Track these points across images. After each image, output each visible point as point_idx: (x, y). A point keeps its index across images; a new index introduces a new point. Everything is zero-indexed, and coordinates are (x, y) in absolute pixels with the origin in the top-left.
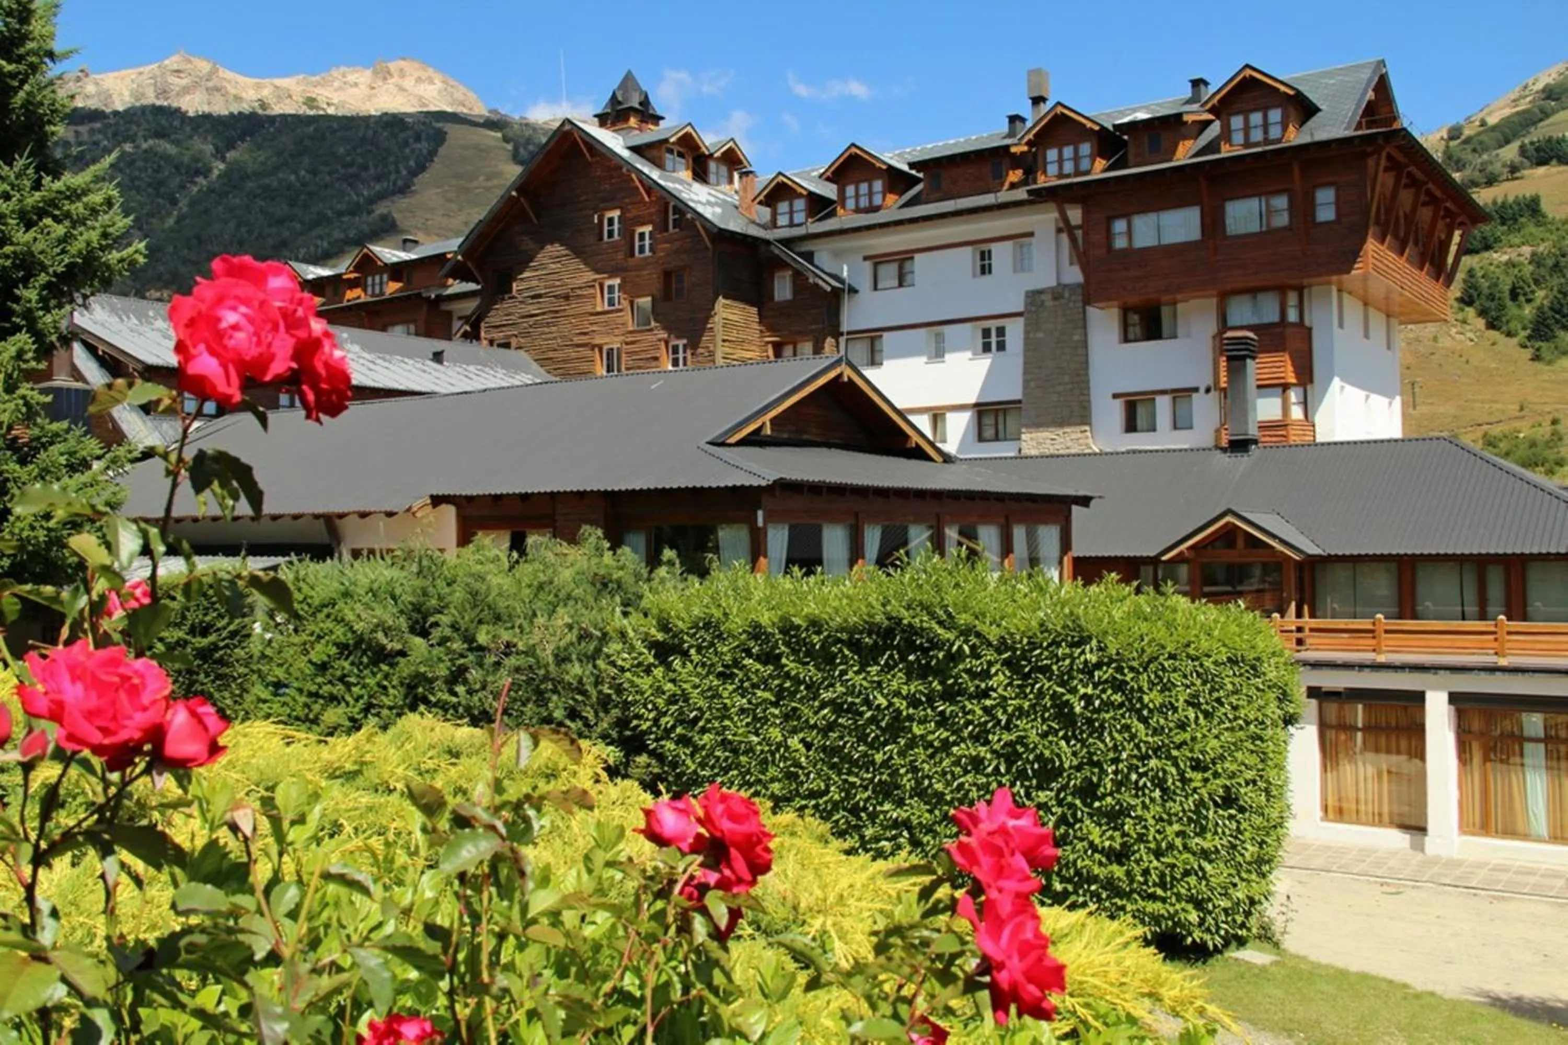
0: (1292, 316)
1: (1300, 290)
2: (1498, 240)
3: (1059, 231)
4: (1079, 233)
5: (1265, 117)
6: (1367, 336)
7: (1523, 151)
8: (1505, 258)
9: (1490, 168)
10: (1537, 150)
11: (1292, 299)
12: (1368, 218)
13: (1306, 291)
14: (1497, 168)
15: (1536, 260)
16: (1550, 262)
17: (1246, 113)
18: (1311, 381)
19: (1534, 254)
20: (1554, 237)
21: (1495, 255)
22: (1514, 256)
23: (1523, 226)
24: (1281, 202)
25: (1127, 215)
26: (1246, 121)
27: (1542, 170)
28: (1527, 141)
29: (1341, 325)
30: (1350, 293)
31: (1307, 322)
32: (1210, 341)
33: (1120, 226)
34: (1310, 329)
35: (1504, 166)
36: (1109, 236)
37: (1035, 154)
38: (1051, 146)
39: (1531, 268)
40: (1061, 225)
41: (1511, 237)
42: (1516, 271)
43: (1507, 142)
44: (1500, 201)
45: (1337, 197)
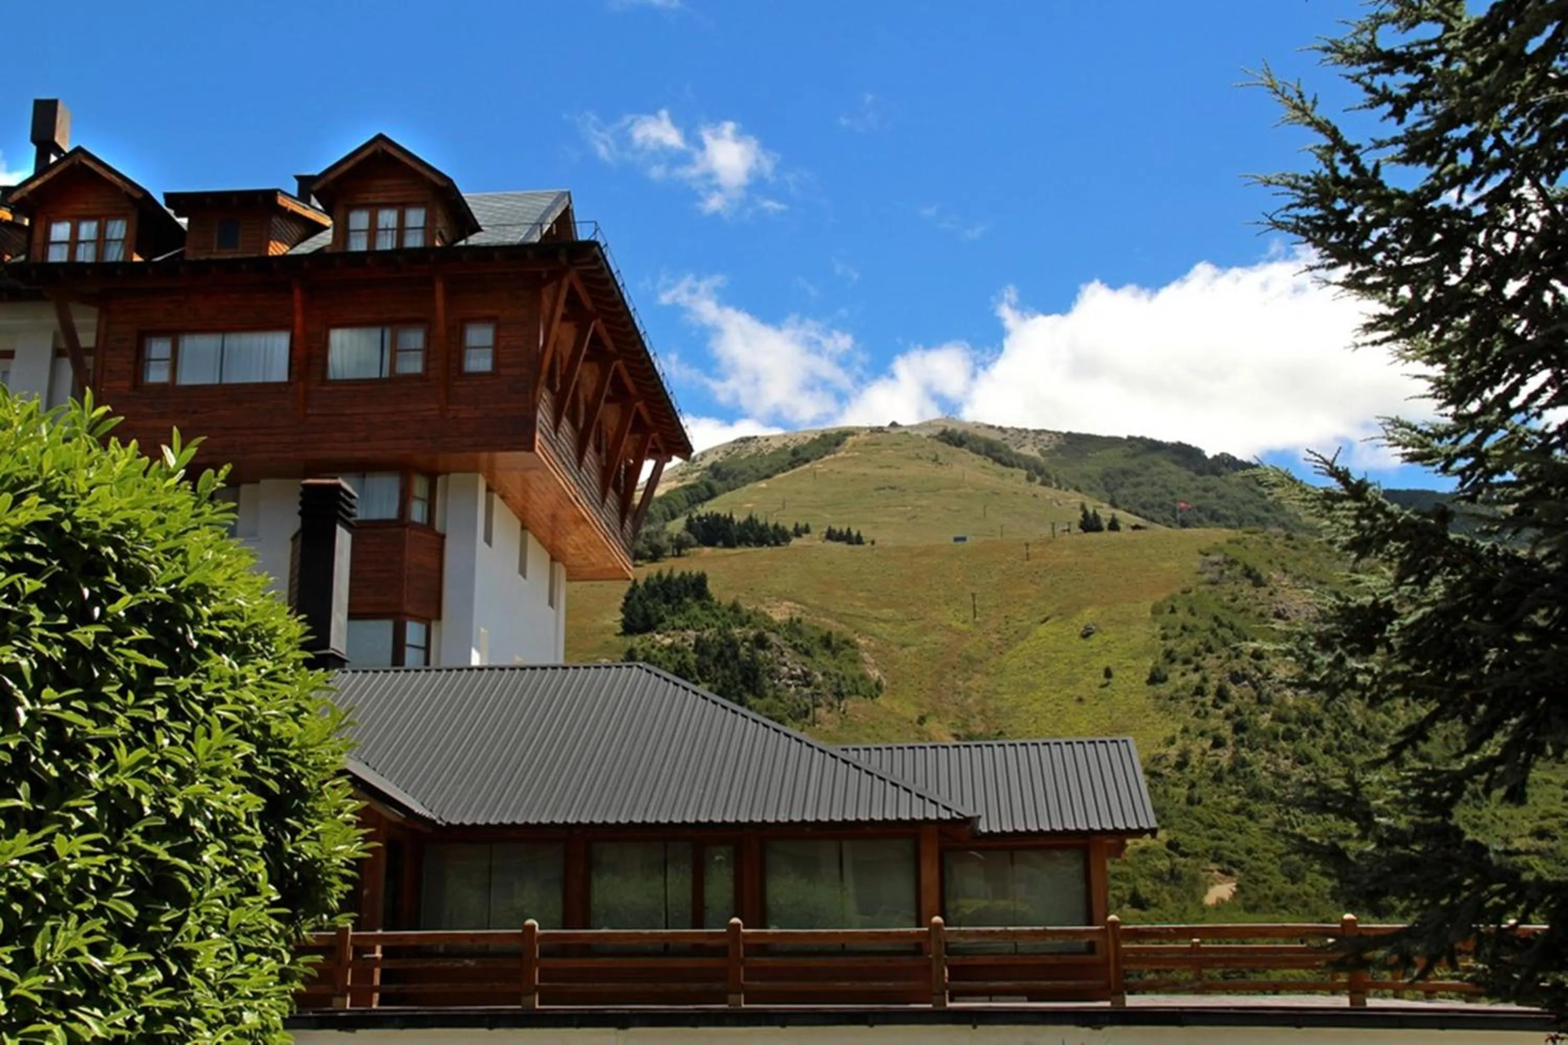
0: (417, 513)
1: (432, 476)
2: (661, 620)
3: (58, 353)
4: (89, 361)
5: (401, 219)
6: (523, 571)
7: (690, 526)
8: (668, 641)
9: (655, 541)
10: (705, 526)
11: (419, 486)
12: (539, 372)
13: (440, 480)
14: (664, 540)
15: (701, 647)
16: (714, 651)
17: (374, 208)
18: (439, 617)
19: (698, 640)
20: (719, 623)
21: (658, 637)
22: (678, 639)
23: (688, 607)
24: (415, 338)
25: (174, 333)
26: (373, 220)
27: (707, 550)
28: (694, 516)
29: (488, 540)
30: (503, 497)
31: (438, 527)
32: (289, 546)
33: (159, 348)
34: (443, 537)
35: (671, 539)
36: (140, 361)
37: (30, 230)
38: (60, 219)
39: (695, 656)
40: (63, 345)
41: (675, 618)
42: (679, 657)
43: (674, 516)
44: (665, 574)
45: (497, 338)
